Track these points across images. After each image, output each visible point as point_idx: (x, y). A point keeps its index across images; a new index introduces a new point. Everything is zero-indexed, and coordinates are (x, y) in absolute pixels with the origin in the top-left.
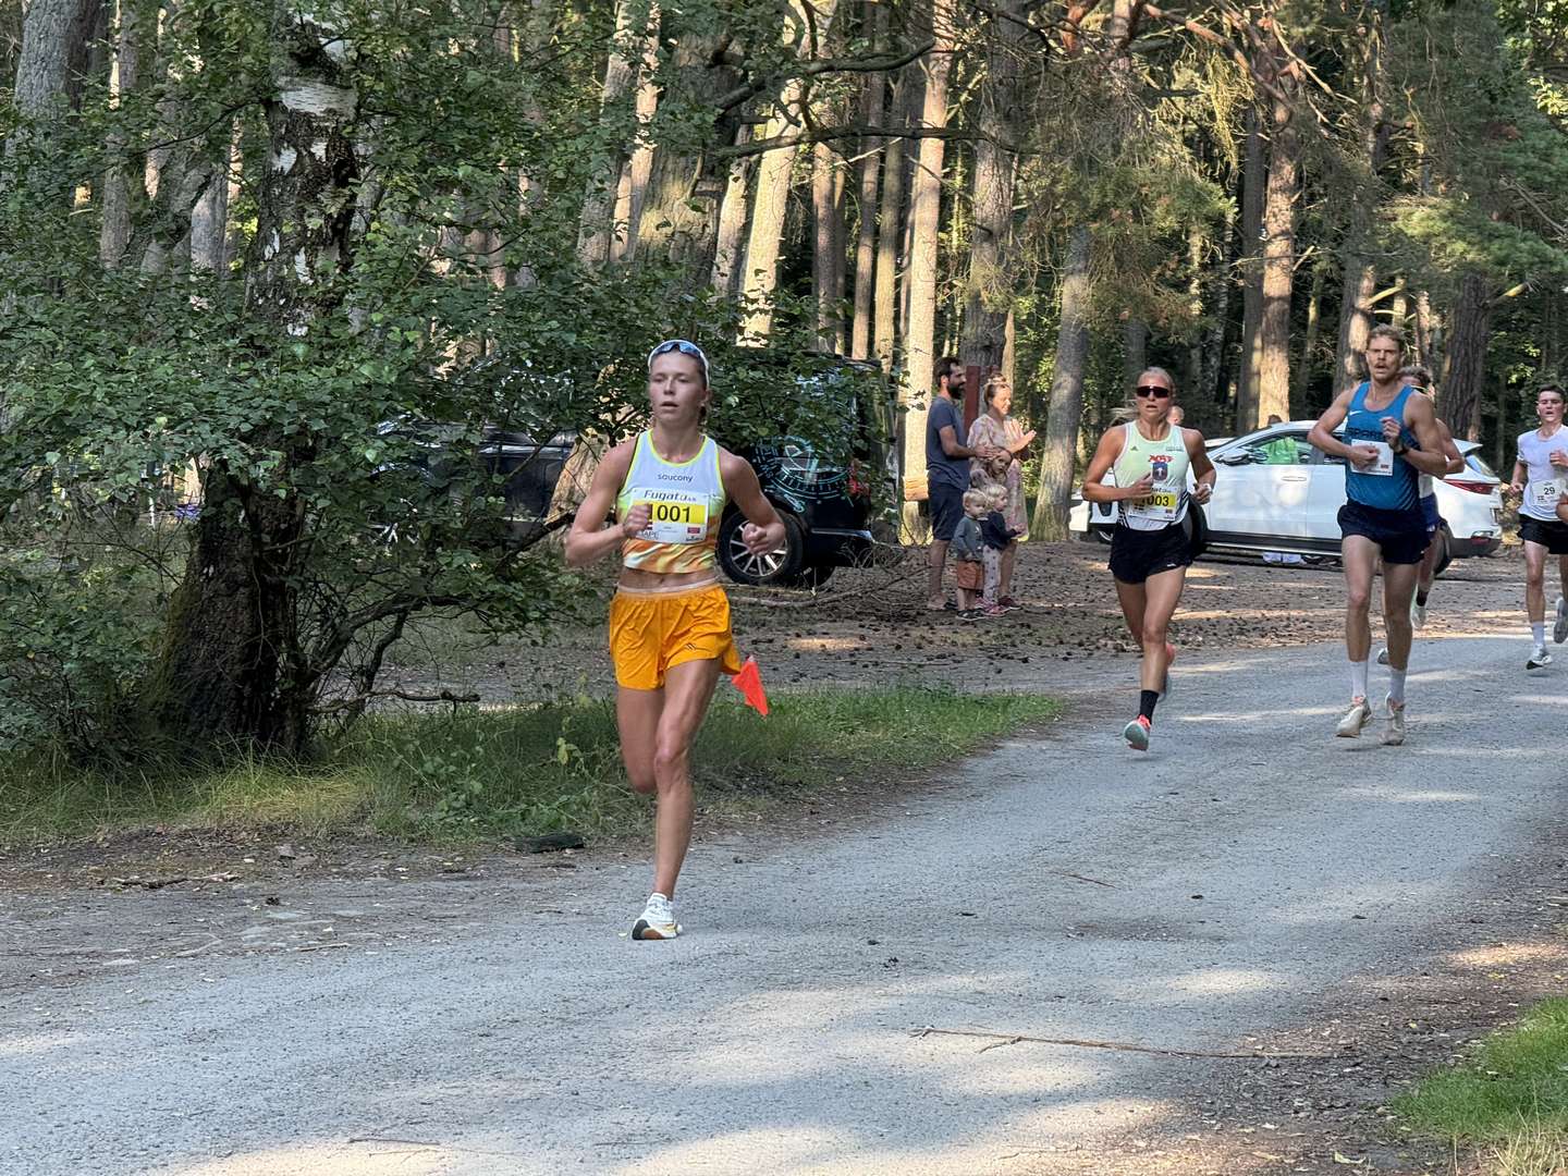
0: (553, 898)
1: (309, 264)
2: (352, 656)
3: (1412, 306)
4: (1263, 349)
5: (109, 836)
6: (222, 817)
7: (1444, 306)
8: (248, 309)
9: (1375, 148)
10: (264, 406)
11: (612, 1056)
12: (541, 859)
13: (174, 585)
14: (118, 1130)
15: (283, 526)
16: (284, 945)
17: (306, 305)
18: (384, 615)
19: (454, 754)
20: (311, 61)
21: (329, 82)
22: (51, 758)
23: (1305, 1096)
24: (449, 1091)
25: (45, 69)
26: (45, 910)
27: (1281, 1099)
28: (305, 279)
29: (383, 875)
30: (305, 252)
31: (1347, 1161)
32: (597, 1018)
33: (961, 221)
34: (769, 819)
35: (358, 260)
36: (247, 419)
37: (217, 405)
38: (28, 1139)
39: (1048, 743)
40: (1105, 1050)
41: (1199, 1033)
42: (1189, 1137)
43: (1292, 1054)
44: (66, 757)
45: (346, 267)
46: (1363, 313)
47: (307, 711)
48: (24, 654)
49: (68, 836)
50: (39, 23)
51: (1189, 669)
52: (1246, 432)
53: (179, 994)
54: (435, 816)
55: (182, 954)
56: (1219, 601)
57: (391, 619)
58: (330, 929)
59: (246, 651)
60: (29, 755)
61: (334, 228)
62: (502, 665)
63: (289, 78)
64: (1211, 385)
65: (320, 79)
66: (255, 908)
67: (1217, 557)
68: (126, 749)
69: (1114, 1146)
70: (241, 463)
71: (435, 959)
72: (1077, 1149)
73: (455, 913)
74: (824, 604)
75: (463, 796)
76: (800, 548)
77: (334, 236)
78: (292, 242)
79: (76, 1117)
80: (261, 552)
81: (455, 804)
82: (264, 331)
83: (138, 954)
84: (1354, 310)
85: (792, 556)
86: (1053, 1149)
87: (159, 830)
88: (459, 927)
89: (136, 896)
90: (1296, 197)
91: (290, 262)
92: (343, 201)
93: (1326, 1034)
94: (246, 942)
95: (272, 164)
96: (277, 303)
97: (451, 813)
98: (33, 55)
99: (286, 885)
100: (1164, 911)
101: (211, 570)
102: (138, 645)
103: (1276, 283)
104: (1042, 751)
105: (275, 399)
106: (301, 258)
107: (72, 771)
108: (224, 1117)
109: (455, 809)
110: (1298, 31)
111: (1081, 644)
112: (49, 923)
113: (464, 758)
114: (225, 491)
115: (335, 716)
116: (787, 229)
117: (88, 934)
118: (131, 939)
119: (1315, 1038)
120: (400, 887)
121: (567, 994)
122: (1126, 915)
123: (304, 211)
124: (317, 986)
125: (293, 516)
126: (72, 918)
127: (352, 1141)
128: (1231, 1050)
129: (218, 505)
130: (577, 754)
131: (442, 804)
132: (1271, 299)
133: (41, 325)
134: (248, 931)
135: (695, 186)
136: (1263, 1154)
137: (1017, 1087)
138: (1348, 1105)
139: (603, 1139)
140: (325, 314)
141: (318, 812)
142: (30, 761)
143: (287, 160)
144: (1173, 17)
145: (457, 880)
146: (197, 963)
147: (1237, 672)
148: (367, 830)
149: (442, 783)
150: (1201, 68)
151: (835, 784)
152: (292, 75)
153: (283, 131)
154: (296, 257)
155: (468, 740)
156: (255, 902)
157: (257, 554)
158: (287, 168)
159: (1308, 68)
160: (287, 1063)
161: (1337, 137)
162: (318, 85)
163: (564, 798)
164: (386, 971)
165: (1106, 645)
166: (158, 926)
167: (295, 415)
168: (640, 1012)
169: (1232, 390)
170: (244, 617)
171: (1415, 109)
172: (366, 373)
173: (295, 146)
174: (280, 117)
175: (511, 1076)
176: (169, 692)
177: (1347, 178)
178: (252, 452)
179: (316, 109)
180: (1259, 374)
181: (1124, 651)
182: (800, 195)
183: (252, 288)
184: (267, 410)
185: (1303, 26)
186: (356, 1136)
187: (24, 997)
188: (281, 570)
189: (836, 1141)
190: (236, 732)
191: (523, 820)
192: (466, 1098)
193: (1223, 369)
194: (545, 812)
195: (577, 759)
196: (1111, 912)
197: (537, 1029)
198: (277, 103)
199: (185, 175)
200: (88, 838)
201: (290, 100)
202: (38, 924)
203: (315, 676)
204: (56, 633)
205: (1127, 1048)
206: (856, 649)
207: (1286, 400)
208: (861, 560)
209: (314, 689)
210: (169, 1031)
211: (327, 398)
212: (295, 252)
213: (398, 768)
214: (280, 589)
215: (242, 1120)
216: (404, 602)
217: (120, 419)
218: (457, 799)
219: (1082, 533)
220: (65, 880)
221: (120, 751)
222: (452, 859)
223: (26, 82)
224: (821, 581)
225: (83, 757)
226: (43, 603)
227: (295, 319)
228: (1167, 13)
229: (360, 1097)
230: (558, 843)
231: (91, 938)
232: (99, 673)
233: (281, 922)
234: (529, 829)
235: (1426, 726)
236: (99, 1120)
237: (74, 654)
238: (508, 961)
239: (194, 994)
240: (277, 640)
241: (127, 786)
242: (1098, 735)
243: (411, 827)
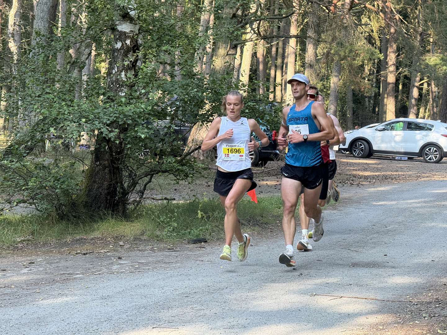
0: (200, 257)
1: (125, 75)
2: (138, 188)
3: (429, 85)
4: (387, 98)
5: (71, 240)
6: (103, 234)
7: (439, 86)
8: (108, 88)
9: (420, 40)
10: (113, 116)
11: (225, 302)
12: (195, 245)
13: (87, 168)
14: (85, 325)
15: (119, 150)
16: (124, 271)
17: (125, 87)
18: (147, 176)
19: (169, 216)
20: (126, 17)
21: (131, 23)
22: (53, 218)
23: (426, 313)
24: (179, 313)
25: (42, 21)
26: (54, 261)
27: (419, 314)
28: (125, 79)
29: (150, 250)
30: (124, 71)
31: (442, 332)
32: (218, 291)
33: (299, 62)
34: (259, 234)
35: (140, 73)
36: (109, 120)
37: (100, 116)
38: (60, 328)
39: (336, 211)
40: (366, 300)
41: (393, 295)
42: (394, 325)
43: (421, 301)
44: (57, 217)
45: (136, 76)
46: (417, 87)
47: (126, 203)
48: (45, 188)
49: (59, 240)
50: (41, 8)
51: (372, 189)
52: (382, 122)
53: (96, 285)
54: (164, 233)
55: (96, 273)
56: (378, 170)
57: (149, 176)
58: (137, 266)
59: (108, 186)
60: (47, 216)
61: (132, 64)
62: (176, 190)
63: (119, 22)
64: (371, 109)
65: (128, 22)
66: (115, 260)
67: (376, 157)
68: (74, 214)
69: (373, 328)
70: (107, 133)
71: (169, 274)
72: (363, 329)
73: (172, 261)
74: (266, 172)
75: (172, 228)
76: (258, 155)
77: (132, 67)
78: (121, 69)
79: (73, 321)
80: (113, 158)
81: (170, 230)
82: (112, 94)
83: (83, 274)
84: (414, 86)
85: (256, 158)
86: (356, 329)
87: (85, 238)
88: (174, 265)
89: (80, 257)
90: (397, 54)
91: (120, 75)
92: (135, 57)
93: (430, 295)
94: (114, 270)
95: (114, 47)
96: (116, 86)
97: (168, 232)
98: (39, 17)
99: (122, 253)
100: (376, 259)
101: (98, 163)
102: (77, 185)
103: (391, 79)
104: (335, 213)
105: (117, 114)
106: (123, 73)
107: (59, 221)
108: (115, 321)
109: (170, 231)
110: (397, 7)
111: (340, 183)
112: (56, 265)
113: (172, 217)
114: (102, 141)
115: (134, 204)
116: (252, 65)
117: (68, 268)
118: (80, 269)
119: (426, 296)
120: (156, 254)
121: (209, 285)
122: (365, 260)
123: (124, 60)
124: (136, 283)
125: (121, 147)
126: (63, 263)
127: (153, 328)
128: (403, 299)
129: (100, 144)
130: (204, 215)
131: (166, 230)
132: (389, 83)
133: (49, 93)
134: (114, 267)
135: (228, 52)
136: (417, 330)
137: (343, 311)
138: (439, 316)
139: (225, 327)
140: (130, 89)
141: (130, 232)
142: (47, 218)
143: (119, 45)
144: (362, 3)
145: (172, 251)
146: (101, 276)
147: (387, 190)
148: (145, 237)
149: (166, 224)
150: (369, 18)
151: (277, 223)
152: (120, 21)
153: (118, 37)
154: (122, 73)
155: (172, 212)
156: (115, 259)
157: (111, 158)
158: (119, 47)
159: (401, 17)
160: (131, 305)
161: (409, 37)
162: (128, 24)
163: (201, 228)
164: (155, 278)
165: (347, 183)
166: (88, 266)
167: (122, 119)
168: (231, 290)
169: (377, 109)
170: (107, 177)
171: (431, 28)
172: (143, 107)
173: (121, 41)
174: (117, 33)
175: (196, 309)
176: (86, 198)
177: (412, 48)
178: (110, 129)
179: (127, 31)
180: (386, 105)
181: (353, 184)
182: (254, 55)
183: (109, 82)
184: (114, 117)
185: (399, 5)
186: (154, 326)
187: (52, 286)
188: (118, 163)
189: (293, 327)
190: (105, 209)
191: (189, 234)
192: (184, 315)
193: (374, 104)
194: (195, 232)
195: (204, 216)
196: (361, 260)
197: (202, 295)
198: (116, 29)
199: (84, 50)
200: (65, 240)
201: (120, 28)
202: (53, 265)
203: (128, 193)
204: (54, 181)
205: (373, 299)
206: (276, 185)
207: (394, 112)
208: (277, 159)
209: (128, 197)
210: (95, 296)
211: (132, 114)
212: (121, 72)
213: (153, 220)
214: (118, 168)
215: (120, 322)
216: (153, 172)
217: (72, 120)
218: (170, 228)
219: (337, 151)
220: (59, 252)
221: (72, 215)
222: (170, 246)
223: (37, 24)
224: (265, 165)
225: (62, 217)
226: (50, 173)
227: (121, 91)
228: (360, 2)
229: (153, 315)
230: (199, 241)
231: (68, 269)
232: (66, 193)
233: (122, 264)
234: (191, 237)
235: (443, 205)
236: (79, 322)
237: (58, 187)
238: (190, 275)
239: (101, 285)
240: (117, 183)
241: (75, 225)
242: (350, 209)
243: (157, 236)
